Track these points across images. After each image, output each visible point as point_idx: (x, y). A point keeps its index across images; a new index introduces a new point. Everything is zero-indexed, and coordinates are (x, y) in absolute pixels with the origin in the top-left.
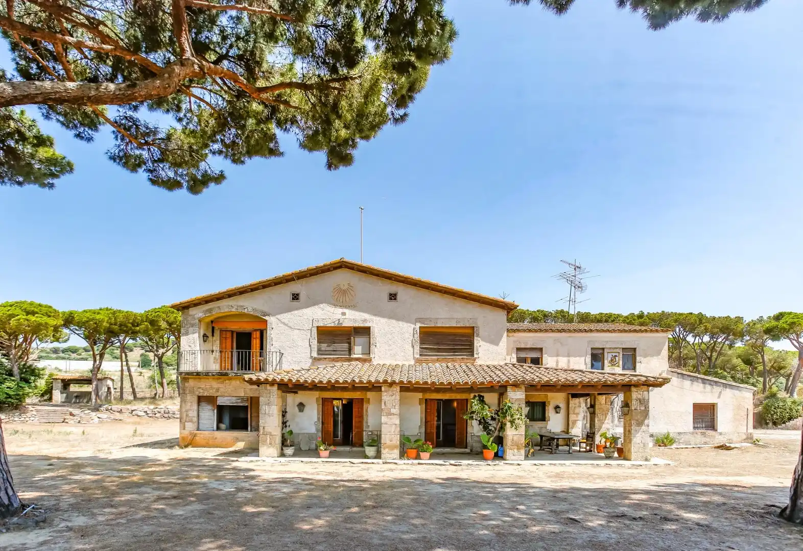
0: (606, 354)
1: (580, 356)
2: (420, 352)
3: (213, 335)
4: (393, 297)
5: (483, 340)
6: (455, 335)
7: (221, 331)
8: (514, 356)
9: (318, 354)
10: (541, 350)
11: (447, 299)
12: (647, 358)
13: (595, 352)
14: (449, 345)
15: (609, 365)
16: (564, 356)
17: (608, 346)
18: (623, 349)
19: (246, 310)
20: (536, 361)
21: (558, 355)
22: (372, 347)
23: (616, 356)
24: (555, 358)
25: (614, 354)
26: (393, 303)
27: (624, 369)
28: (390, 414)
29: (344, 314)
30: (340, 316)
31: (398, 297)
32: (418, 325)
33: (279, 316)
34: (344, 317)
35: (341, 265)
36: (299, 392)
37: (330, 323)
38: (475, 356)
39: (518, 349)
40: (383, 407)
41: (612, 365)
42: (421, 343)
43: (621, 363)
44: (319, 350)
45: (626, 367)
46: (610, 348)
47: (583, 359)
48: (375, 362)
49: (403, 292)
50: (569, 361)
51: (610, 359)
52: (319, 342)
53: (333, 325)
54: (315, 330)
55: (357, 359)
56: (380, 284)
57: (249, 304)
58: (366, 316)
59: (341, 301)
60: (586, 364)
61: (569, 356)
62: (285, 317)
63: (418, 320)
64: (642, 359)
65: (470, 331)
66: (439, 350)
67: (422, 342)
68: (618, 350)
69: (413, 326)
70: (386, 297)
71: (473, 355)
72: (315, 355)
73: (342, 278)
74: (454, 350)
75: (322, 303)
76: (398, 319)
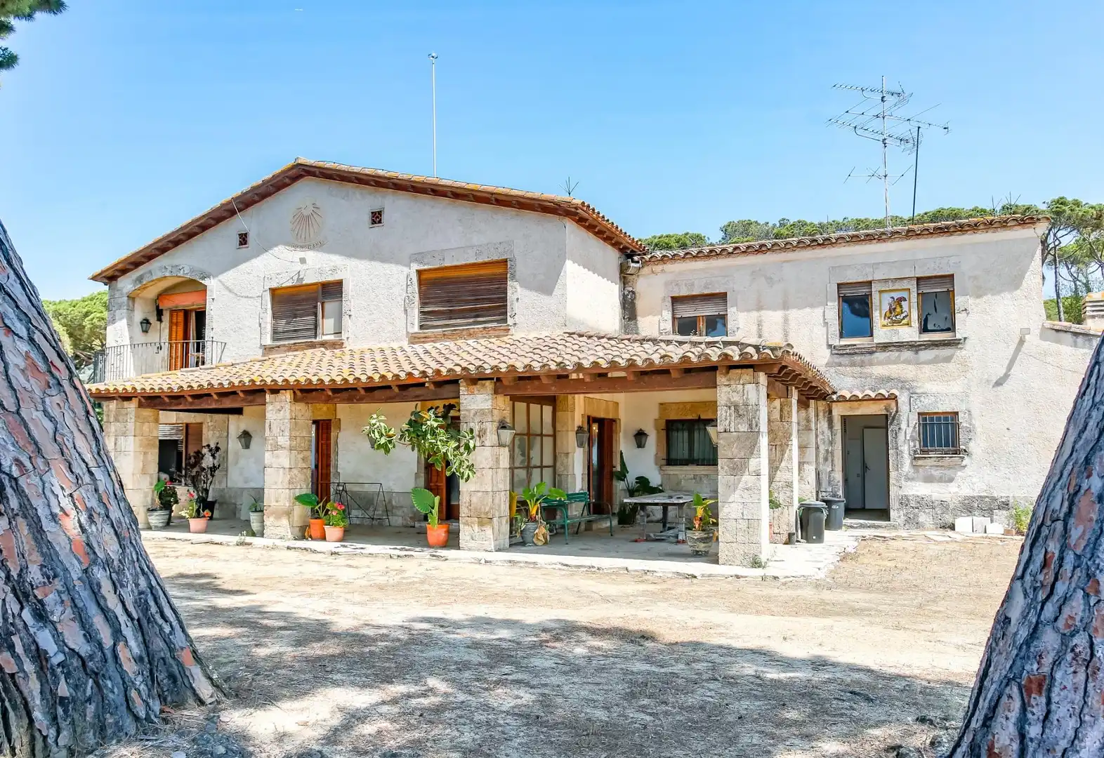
0: (876, 298)
1: (812, 306)
2: (421, 320)
3: (160, 320)
4: (376, 217)
5: (527, 286)
6: (478, 280)
7: (172, 312)
8: (667, 315)
9: (274, 339)
10: (722, 297)
11: (463, 207)
12: (985, 298)
13: (848, 292)
14: (467, 302)
15: (885, 322)
16: (775, 310)
17: (878, 275)
18: (918, 279)
19: (182, 271)
20: (716, 324)
21: (759, 308)
22: (345, 319)
23: (901, 299)
24: (755, 314)
25: (897, 295)
26: (377, 228)
27: (924, 329)
28: (277, 447)
29: (303, 261)
30: (299, 267)
31: (385, 217)
32: (416, 267)
33: (221, 277)
34: (305, 267)
35: (300, 173)
36: (246, 410)
37: (286, 281)
38: (510, 321)
39: (675, 300)
40: (267, 433)
41: (894, 322)
42: (424, 303)
43: (915, 315)
44: (275, 332)
45: (930, 327)
46: (886, 281)
47: (819, 311)
48: (348, 346)
49: (394, 205)
50: (786, 320)
51: (886, 308)
52: (274, 317)
53: (289, 284)
54: (268, 297)
55: (323, 344)
56: (358, 196)
57: (183, 262)
58: (336, 259)
59: (303, 237)
60: (826, 324)
61: (785, 306)
62: (229, 277)
63: (417, 257)
64: (971, 301)
65: (499, 270)
66: (450, 315)
67: (425, 299)
68: (905, 285)
69: (406, 270)
70: (367, 218)
71: (505, 320)
72: (268, 341)
73: (303, 195)
74: (476, 313)
75: (276, 245)
76: (383, 261)
